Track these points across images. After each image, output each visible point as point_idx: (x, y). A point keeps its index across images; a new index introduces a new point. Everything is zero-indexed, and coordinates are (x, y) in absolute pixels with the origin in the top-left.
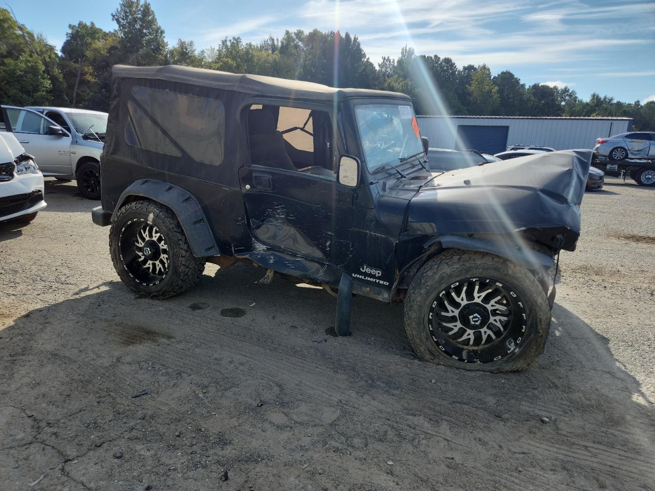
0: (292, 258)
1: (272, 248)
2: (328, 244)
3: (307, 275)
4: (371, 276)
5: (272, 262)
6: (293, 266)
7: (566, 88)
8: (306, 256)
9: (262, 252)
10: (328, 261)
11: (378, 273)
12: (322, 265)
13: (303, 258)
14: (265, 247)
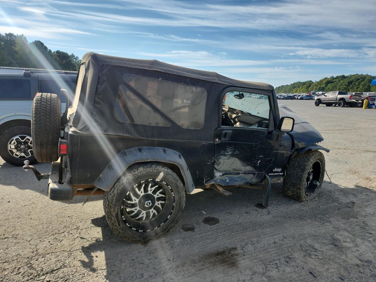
0: (237, 176)
1: (226, 173)
2: (259, 162)
3: (248, 182)
4: (277, 172)
5: (228, 181)
6: (239, 179)
7: (73, 55)
8: (245, 172)
9: (219, 177)
10: (257, 171)
11: (280, 170)
12: (254, 174)
13: (243, 173)
14: (221, 174)
